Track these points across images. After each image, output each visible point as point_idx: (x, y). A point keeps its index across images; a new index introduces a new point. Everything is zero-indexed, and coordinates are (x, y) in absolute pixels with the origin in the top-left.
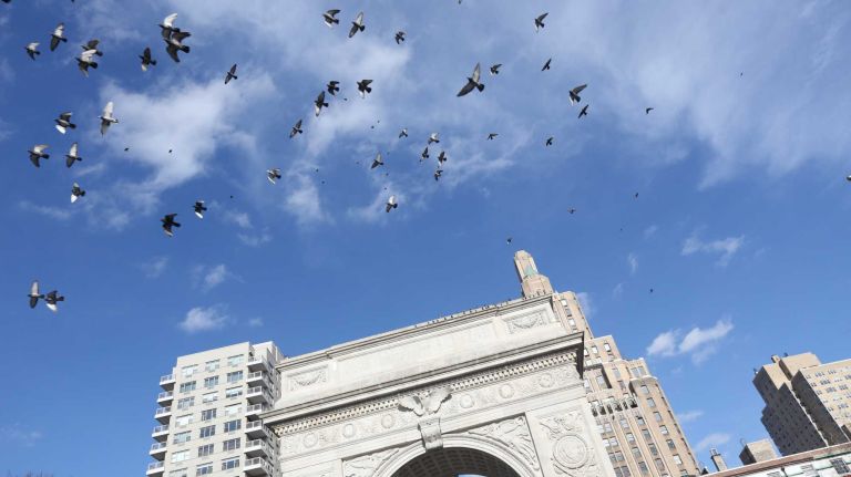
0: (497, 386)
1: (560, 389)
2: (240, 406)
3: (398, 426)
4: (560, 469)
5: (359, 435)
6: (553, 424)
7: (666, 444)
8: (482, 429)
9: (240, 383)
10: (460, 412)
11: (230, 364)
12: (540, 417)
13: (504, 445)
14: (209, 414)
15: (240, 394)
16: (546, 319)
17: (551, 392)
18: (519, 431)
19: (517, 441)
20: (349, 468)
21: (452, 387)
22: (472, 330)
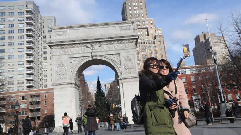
0: (114, 45)
1: (130, 49)
2: (23, 25)
3: (85, 51)
4: (125, 68)
5: (75, 52)
6: (126, 57)
7: (160, 55)
8: (108, 56)
9: (23, 16)
10: (103, 50)
11: (18, 8)
12: (123, 55)
13: (112, 60)
14: (12, 26)
15: (23, 20)
16: (130, 29)
17: (127, 49)
18: (117, 58)
19: (116, 60)
20: (72, 60)
21: (102, 43)
22: (110, 28)
